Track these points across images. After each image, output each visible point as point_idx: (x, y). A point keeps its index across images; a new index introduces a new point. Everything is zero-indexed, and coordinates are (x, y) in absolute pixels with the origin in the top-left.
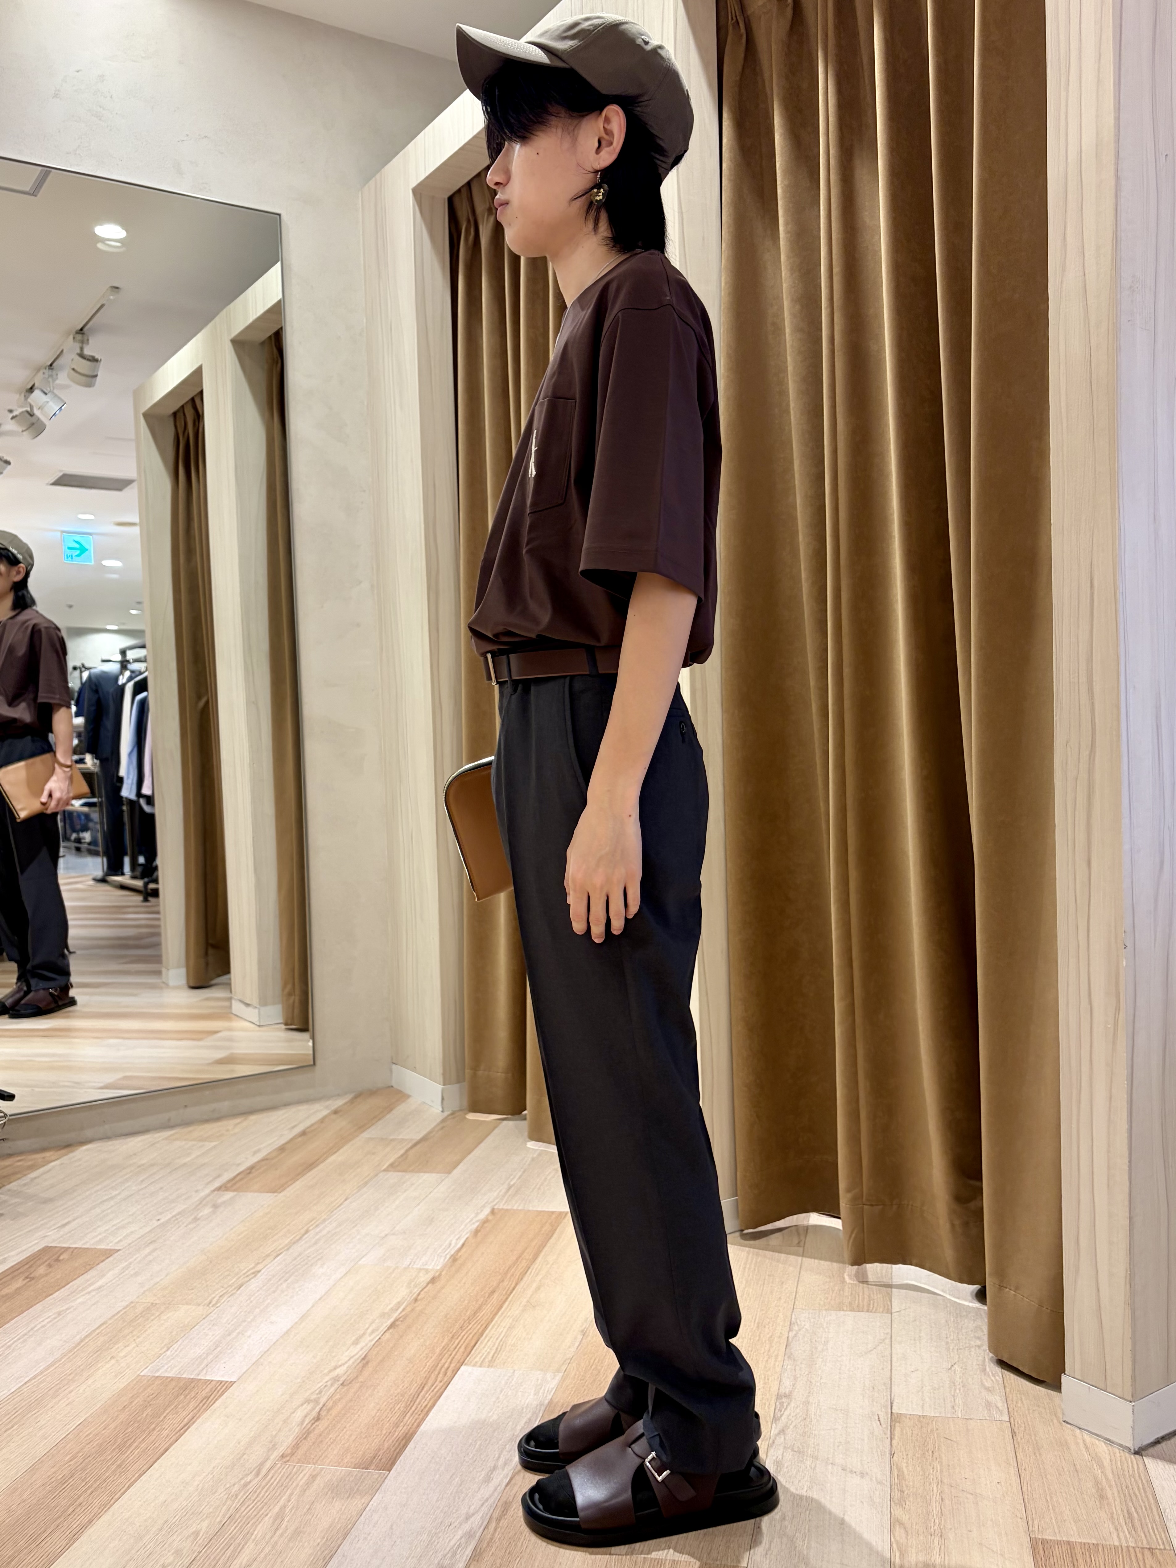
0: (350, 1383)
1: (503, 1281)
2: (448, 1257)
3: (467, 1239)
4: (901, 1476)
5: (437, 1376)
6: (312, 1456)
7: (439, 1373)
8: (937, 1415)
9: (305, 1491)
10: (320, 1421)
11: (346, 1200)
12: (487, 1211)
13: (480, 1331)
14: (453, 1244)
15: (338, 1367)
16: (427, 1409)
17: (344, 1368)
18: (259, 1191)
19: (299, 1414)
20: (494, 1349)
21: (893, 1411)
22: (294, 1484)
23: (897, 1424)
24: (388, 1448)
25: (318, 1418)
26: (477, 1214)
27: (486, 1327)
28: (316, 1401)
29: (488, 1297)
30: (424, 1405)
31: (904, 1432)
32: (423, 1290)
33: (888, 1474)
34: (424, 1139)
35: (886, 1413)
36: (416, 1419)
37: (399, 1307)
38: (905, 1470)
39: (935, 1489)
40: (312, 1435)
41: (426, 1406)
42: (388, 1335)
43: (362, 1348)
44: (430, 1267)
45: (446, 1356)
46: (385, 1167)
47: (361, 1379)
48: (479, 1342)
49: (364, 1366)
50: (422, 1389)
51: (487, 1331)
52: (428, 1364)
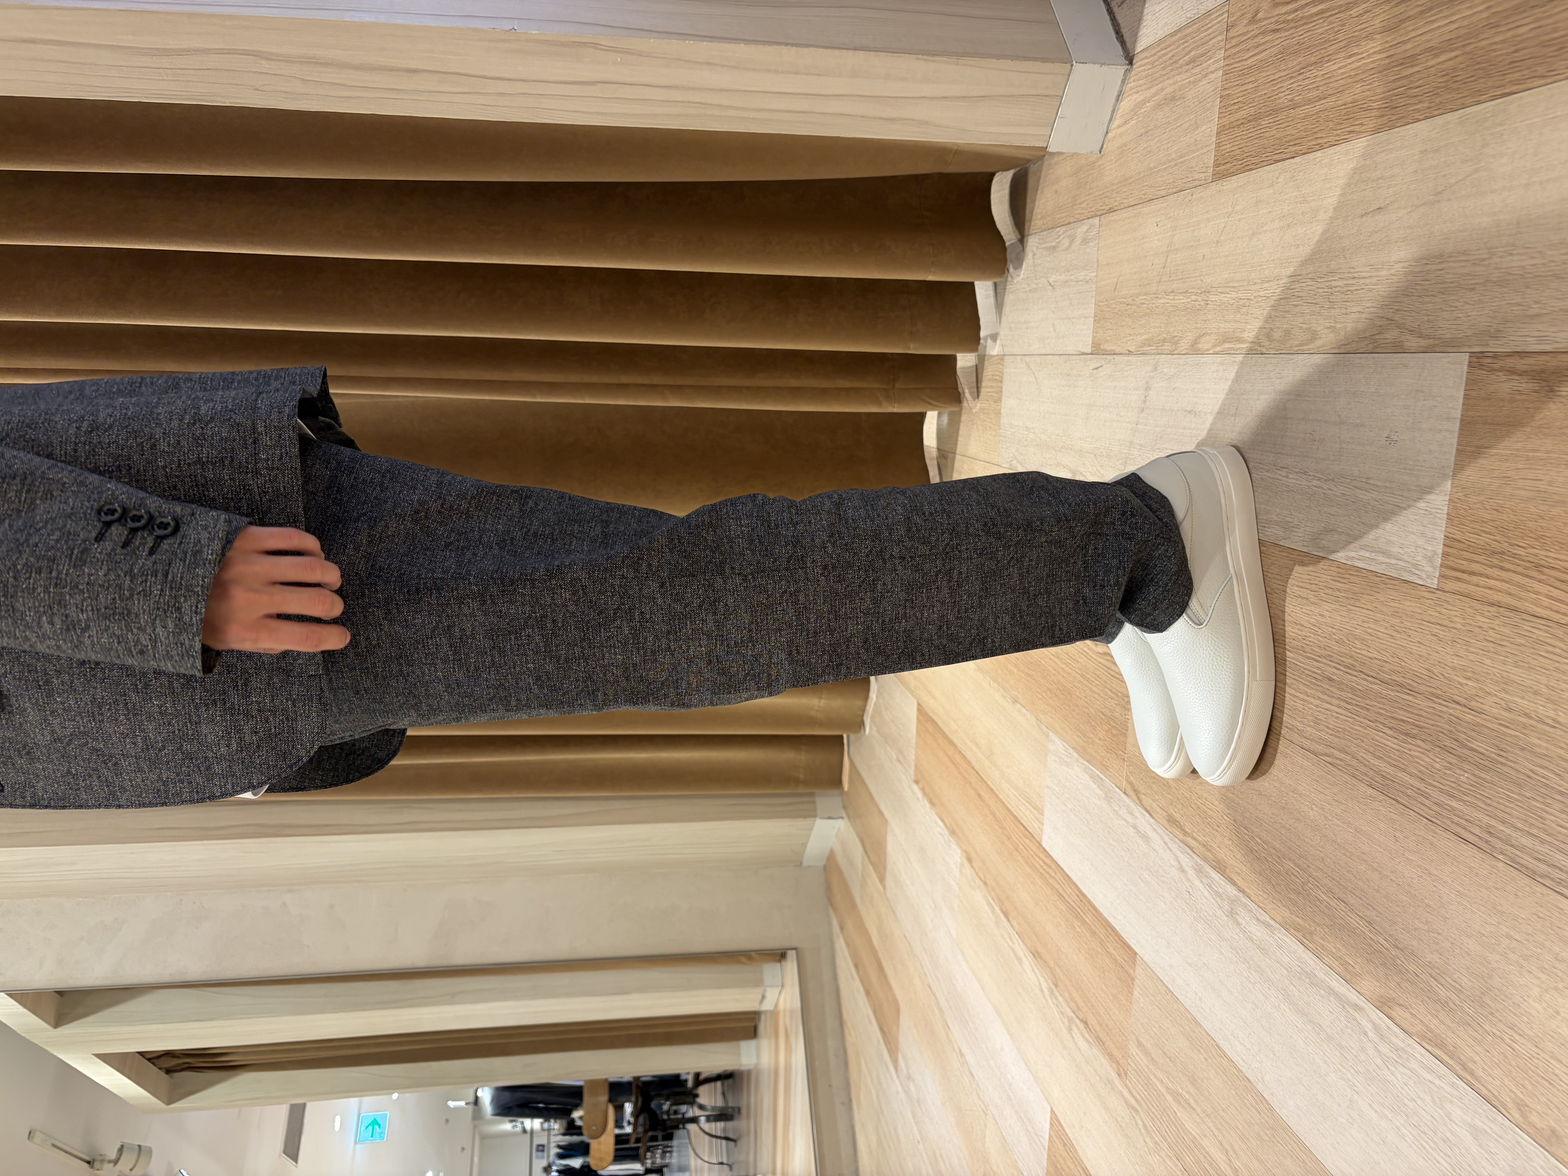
0: (1055, 977)
1: (970, 783)
2: (951, 839)
3: (937, 814)
4: (1148, 342)
5: (1051, 876)
6: (1120, 1040)
7: (1048, 873)
8: (1093, 301)
9: (1152, 1059)
10: (1089, 1023)
11: (905, 937)
12: (916, 788)
13: (1012, 818)
14: (940, 831)
15: (1041, 987)
16: (1080, 895)
17: (1042, 980)
18: (898, 1026)
19: (1082, 1044)
20: (1027, 805)
21: (1090, 351)
22: (1146, 1070)
23: (1102, 347)
24: (1115, 949)
25: (1086, 1023)
26: (918, 799)
27: (1009, 810)
28: (1071, 1020)
29: (983, 801)
30: (1076, 897)
31: (1108, 338)
32: (977, 874)
33: (1147, 357)
34: (862, 841)
35: (1091, 359)
36: (1089, 910)
37: (991, 905)
38: (1144, 337)
39: (1162, 301)
40: (1101, 1035)
41: (1077, 895)
42: (1014, 923)
43: (1025, 955)
44: (959, 860)
45: (1033, 861)
46: (881, 887)
47: (1052, 964)
48: (1022, 821)
49: (1040, 957)
50: (1062, 896)
51: (1013, 810)
52: (1040, 883)
